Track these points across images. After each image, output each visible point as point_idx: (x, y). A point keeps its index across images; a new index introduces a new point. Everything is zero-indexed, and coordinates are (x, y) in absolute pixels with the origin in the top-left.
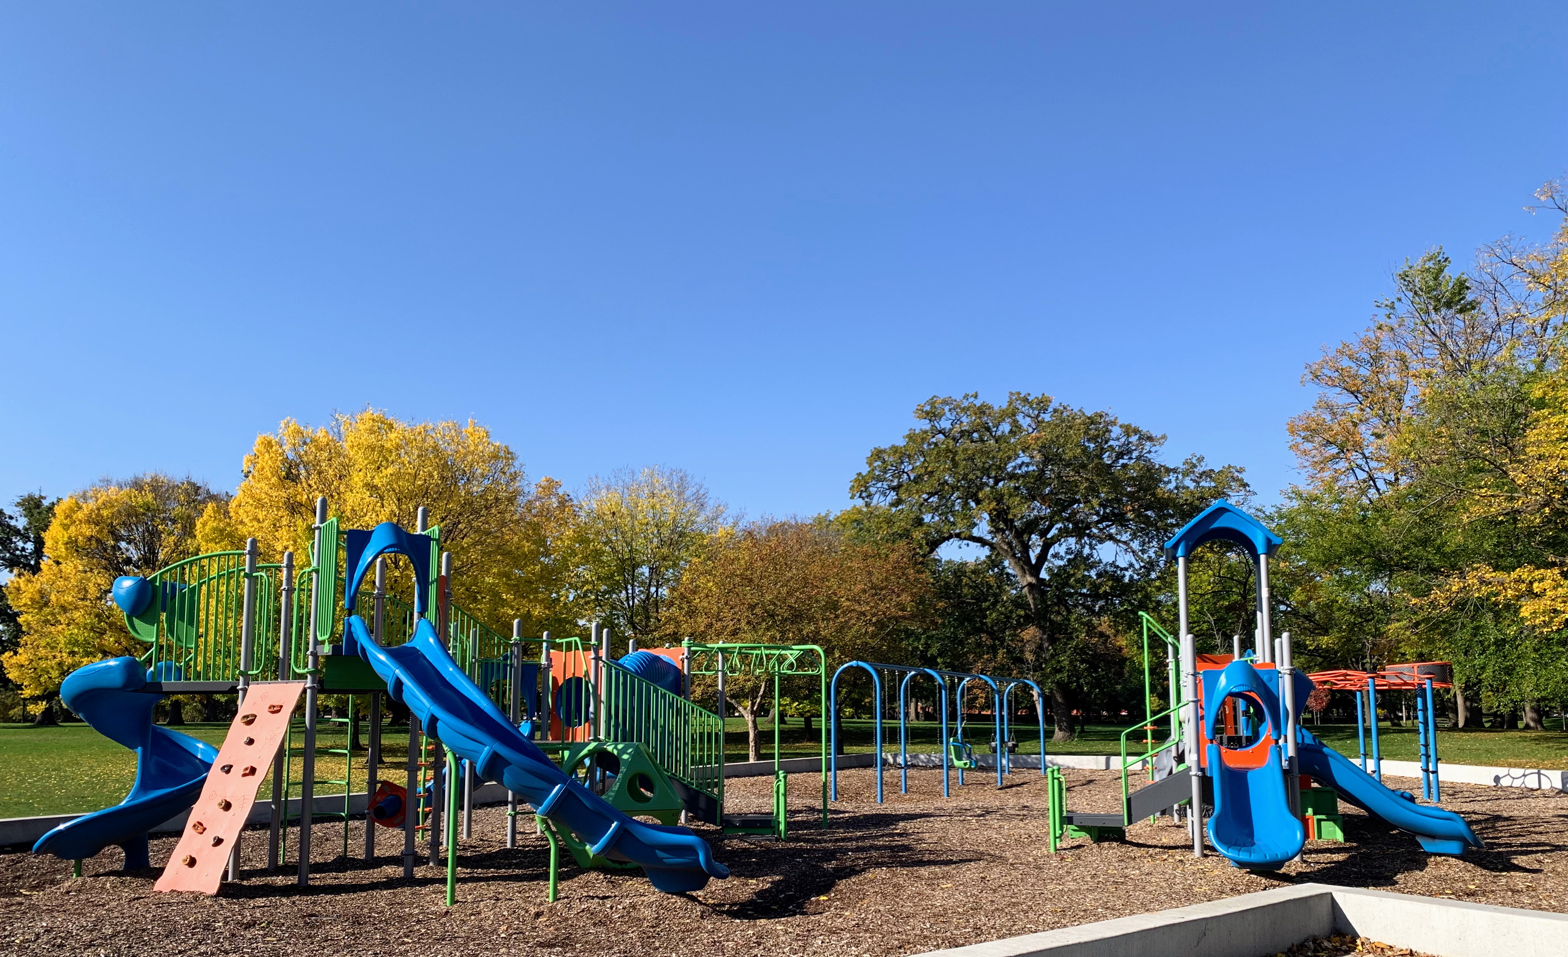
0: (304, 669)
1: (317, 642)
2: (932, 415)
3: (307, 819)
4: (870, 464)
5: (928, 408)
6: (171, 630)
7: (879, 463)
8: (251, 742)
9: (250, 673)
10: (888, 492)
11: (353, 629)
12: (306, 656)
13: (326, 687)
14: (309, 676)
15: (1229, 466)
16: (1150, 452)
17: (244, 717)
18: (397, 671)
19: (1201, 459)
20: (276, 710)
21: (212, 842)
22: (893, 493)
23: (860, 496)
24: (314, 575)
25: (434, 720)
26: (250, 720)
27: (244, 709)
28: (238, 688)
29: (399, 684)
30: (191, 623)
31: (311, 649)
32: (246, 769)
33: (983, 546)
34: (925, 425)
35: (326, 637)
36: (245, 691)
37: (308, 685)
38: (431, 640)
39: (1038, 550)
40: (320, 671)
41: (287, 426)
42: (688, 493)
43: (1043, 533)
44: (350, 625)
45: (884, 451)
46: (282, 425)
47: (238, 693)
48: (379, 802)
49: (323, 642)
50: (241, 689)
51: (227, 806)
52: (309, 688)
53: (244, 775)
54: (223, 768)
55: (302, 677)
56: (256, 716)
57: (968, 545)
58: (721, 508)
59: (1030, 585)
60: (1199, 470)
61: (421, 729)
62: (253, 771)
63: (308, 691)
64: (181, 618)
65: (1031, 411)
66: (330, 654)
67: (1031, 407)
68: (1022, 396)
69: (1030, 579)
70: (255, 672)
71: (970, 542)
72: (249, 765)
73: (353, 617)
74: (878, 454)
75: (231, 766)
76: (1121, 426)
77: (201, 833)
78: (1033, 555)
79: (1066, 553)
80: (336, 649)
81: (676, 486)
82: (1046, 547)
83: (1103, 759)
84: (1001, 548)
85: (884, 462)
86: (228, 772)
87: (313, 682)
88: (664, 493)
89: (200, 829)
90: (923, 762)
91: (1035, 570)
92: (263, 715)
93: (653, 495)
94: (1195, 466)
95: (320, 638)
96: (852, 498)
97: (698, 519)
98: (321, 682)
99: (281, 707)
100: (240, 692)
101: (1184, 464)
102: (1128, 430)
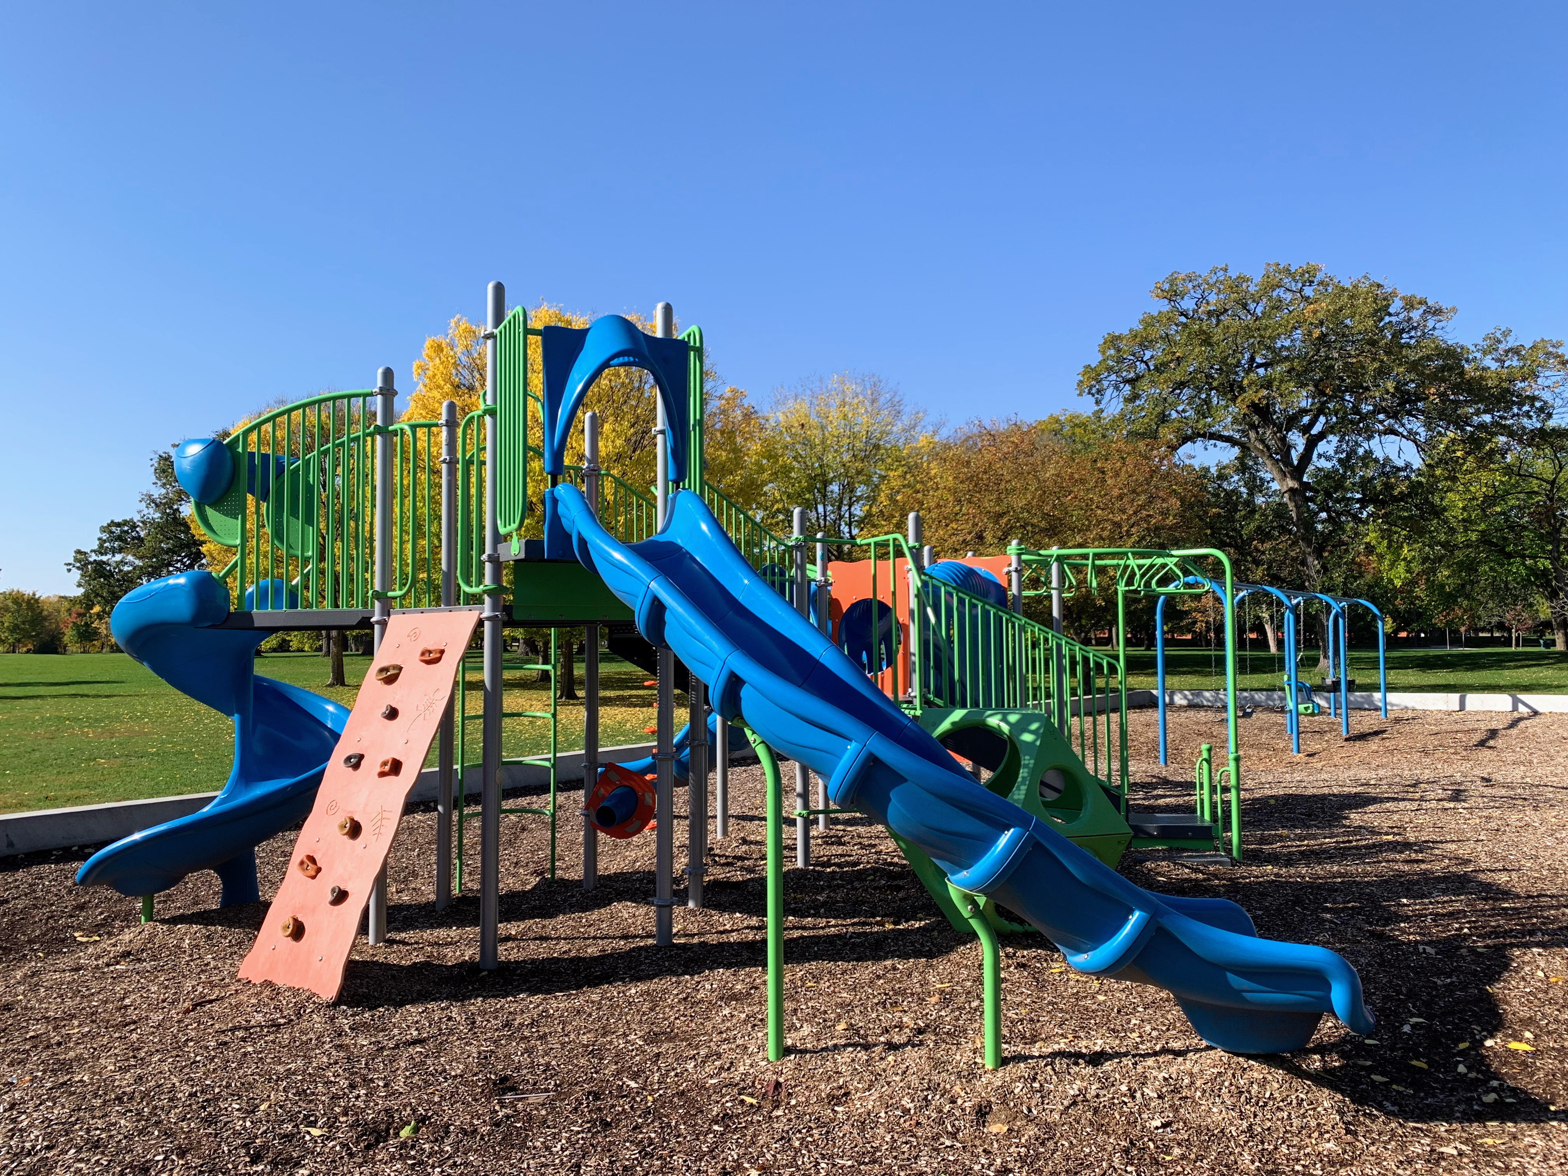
0: (478, 585)
1: (498, 538)
2: (1173, 294)
3: (493, 793)
4: (1104, 353)
5: (1166, 286)
6: (278, 534)
7: (1112, 352)
8: (392, 714)
9: (390, 594)
10: (1122, 385)
11: (561, 509)
12: (481, 565)
13: (516, 616)
14: (487, 599)
15: (1543, 340)
16: (1434, 328)
17: (382, 670)
18: (653, 585)
19: (1507, 333)
20: (432, 658)
21: (330, 897)
22: (1128, 387)
23: (1089, 393)
24: (488, 419)
25: (734, 683)
26: (390, 676)
27: (383, 656)
28: (372, 620)
29: (657, 608)
30: (309, 520)
31: (488, 550)
32: (385, 764)
33: (1233, 446)
34: (1164, 306)
35: (514, 526)
36: (384, 624)
37: (487, 613)
38: (704, 527)
39: (1301, 448)
40: (505, 590)
41: (457, 324)
42: (882, 400)
43: (1306, 429)
44: (555, 501)
45: (1119, 338)
46: (453, 324)
47: (373, 628)
48: (603, 798)
49: (507, 537)
50: (378, 622)
51: (355, 830)
52: (488, 619)
53: (382, 774)
54: (348, 759)
55: (475, 600)
56: (401, 669)
57: (1215, 446)
58: (921, 415)
59: (1291, 490)
60: (1502, 347)
61: (707, 702)
62: (396, 767)
63: (487, 625)
64: (294, 513)
65: (1293, 284)
66: (522, 556)
67: (1294, 279)
68: (1281, 267)
69: (1291, 483)
70: (398, 593)
71: (1218, 443)
72: (389, 756)
73: (560, 487)
74: (1113, 341)
75: (361, 757)
76: (1403, 298)
77: (314, 877)
78: (1295, 456)
79: (1336, 452)
80: (532, 546)
81: (869, 392)
82: (1312, 444)
83: (1455, 697)
84: (1256, 447)
85: (1119, 350)
86: (356, 766)
87: (494, 608)
88: (856, 401)
89: (312, 868)
90: (1209, 701)
91: (1297, 472)
92: (413, 666)
93: (844, 404)
94: (1499, 342)
95: (502, 530)
96: (1080, 395)
97: (895, 429)
98: (507, 609)
99: (442, 652)
100: (377, 627)
101: (1484, 340)
102: (1410, 304)
